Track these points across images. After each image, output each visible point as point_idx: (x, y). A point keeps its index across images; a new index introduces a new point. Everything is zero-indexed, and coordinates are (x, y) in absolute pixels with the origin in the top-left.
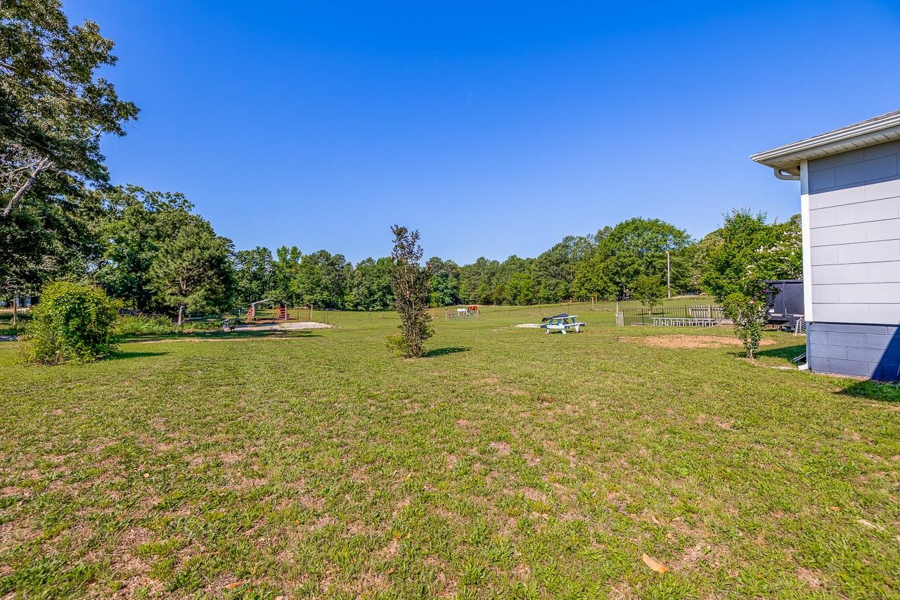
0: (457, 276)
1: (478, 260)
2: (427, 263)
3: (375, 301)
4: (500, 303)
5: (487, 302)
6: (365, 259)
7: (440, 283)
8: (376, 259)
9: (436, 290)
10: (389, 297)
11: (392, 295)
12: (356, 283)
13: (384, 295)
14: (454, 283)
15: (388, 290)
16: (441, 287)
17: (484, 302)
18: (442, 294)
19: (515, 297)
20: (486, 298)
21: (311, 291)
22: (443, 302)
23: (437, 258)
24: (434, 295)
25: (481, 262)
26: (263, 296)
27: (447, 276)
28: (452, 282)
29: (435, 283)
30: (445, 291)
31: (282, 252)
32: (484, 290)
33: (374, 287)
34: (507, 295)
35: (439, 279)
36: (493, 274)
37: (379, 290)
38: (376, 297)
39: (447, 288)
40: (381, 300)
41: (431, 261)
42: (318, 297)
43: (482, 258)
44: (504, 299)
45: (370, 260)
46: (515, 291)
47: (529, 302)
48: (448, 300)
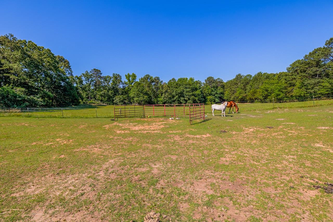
0: (223, 87)
1: (237, 76)
2: (206, 80)
3: (174, 101)
4: (252, 101)
5: (243, 101)
6: (171, 79)
7: (213, 91)
8: (177, 79)
9: (210, 95)
10: (182, 98)
11: (184, 97)
12: (164, 91)
13: (179, 97)
14: (221, 91)
15: (181, 95)
16: (213, 93)
17: (241, 101)
18: (214, 97)
19: (266, 97)
20: (242, 99)
21: (138, 96)
22: (214, 101)
23: (211, 77)
24: (209, 97)
25: (239, 77)
26: (114, 99)
27: (217, 87)
28: (220, 90)
29: (210, 91)
30: (216, 95)
31: (128, 77)
32: (240, 93)
33: (174, 93)
34: (259, 95)
35: (213, 89)
36: (248, 83)
37: (177, 95)
38: (175, 98)
39: (217, 93)
40: (178, 100)
41: (207, 79)
42: (141, 98)
43: (239, 75)
44: (256, 99)
45: (173, 79)
46: (266, 93)
47: (280, 100)
48: (217, 100)
